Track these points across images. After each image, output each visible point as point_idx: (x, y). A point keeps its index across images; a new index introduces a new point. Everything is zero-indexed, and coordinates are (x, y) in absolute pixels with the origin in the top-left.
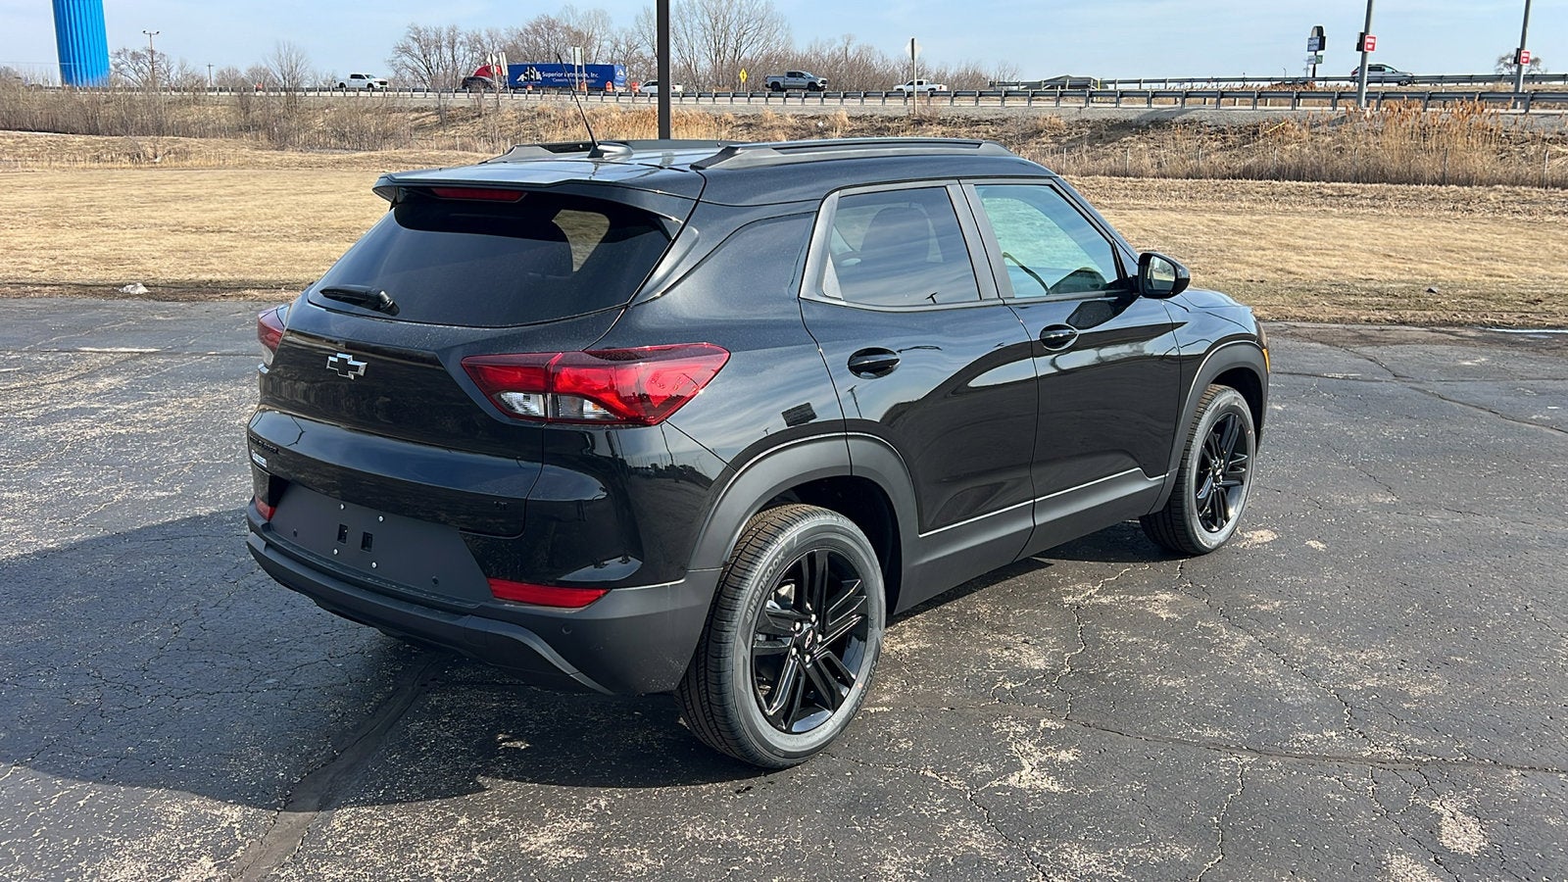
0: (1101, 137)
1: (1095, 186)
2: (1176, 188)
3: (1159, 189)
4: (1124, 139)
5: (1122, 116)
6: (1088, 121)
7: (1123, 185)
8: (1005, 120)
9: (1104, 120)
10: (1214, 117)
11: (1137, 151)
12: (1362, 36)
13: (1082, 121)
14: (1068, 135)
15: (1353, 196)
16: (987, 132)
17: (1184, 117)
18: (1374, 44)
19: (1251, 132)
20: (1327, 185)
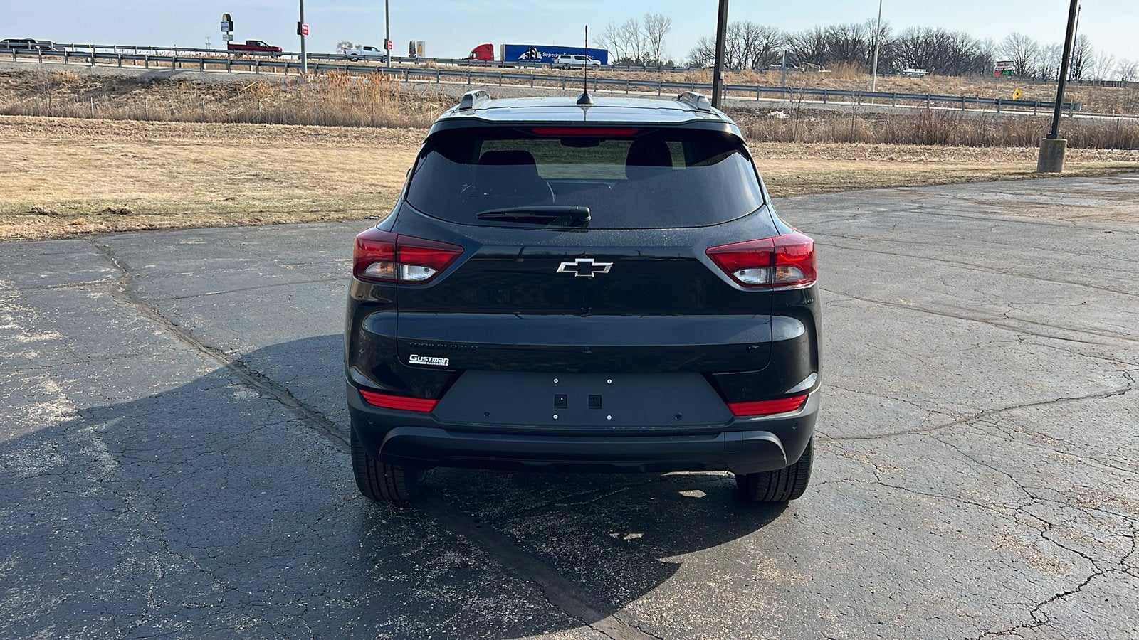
0: (114, 90)
1: (131, 128)
2: (197, 129)
3: (183, 131)
4: (134, 92)
5: (126, 74)
6: (98, 77)
7: (153, 127)
8: (23, 73)
9: (112, 76)
10: (201, 77)
11: (149, 101)
12: (300, 24)
13: (94, 76)
14: (85, 87)
15: (325, 135)
16: (8, 83)
17: (178, 76)
18: (307, 31)
19: (233, 89)
20: (305, 127)
